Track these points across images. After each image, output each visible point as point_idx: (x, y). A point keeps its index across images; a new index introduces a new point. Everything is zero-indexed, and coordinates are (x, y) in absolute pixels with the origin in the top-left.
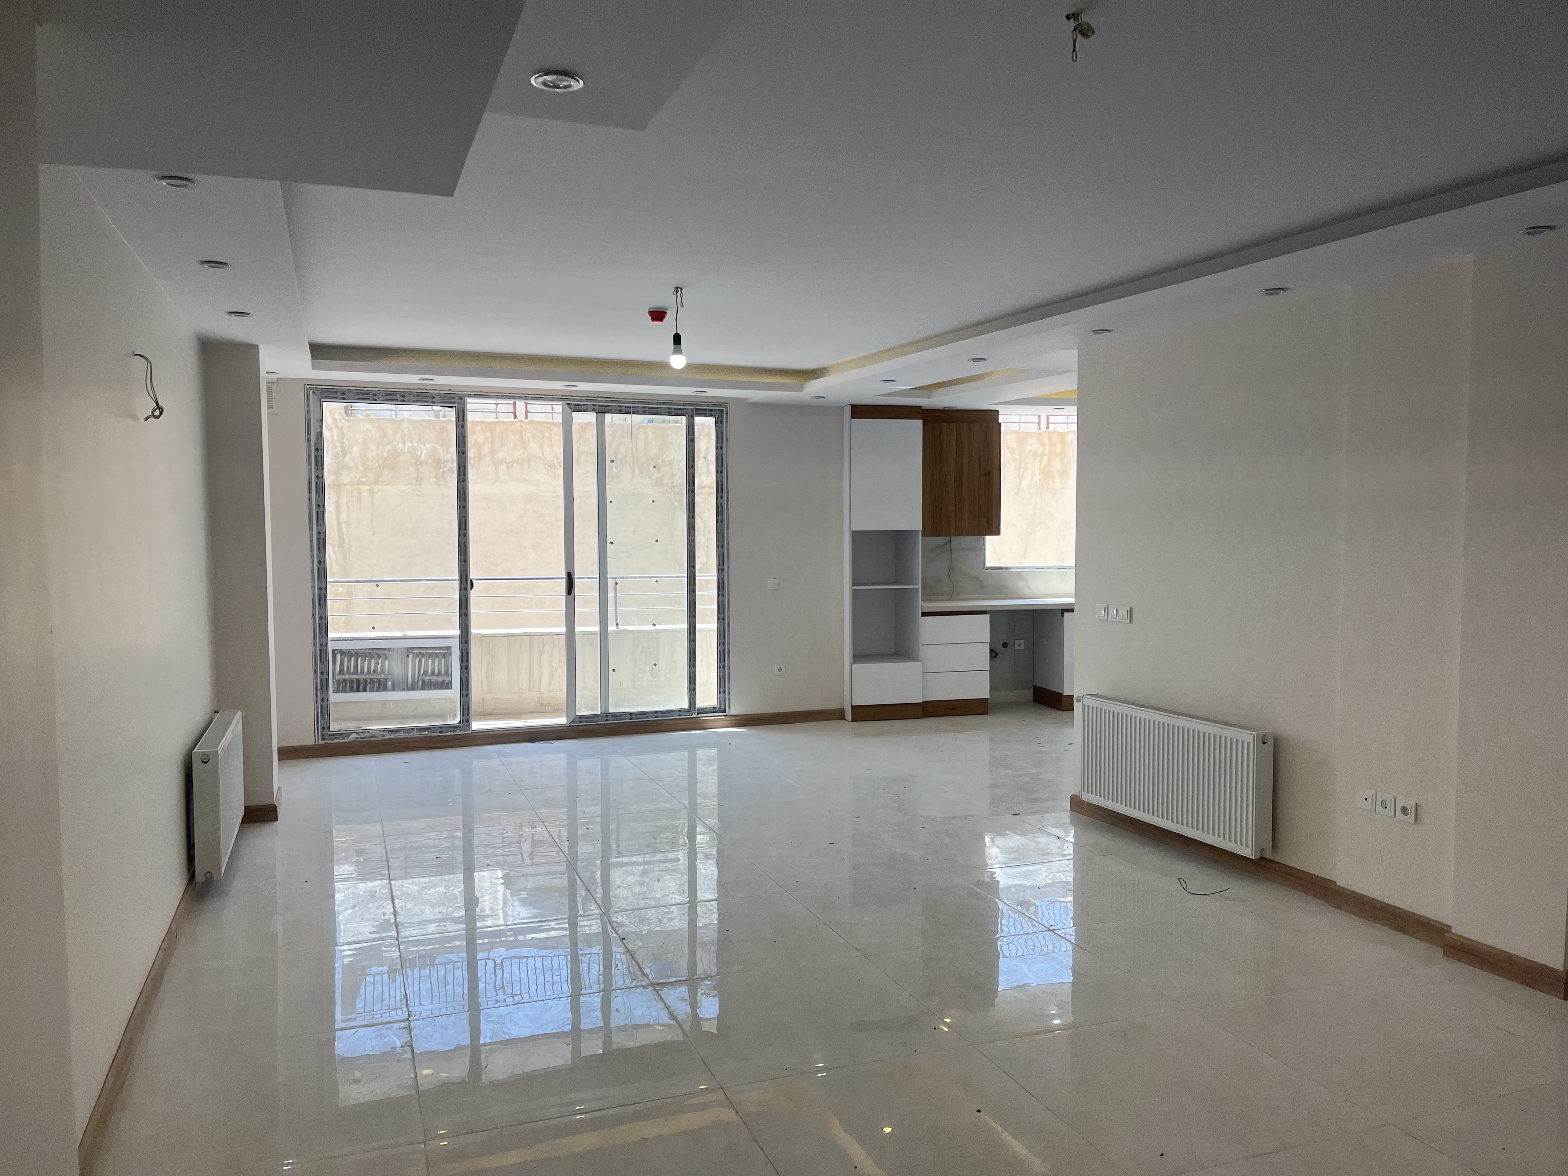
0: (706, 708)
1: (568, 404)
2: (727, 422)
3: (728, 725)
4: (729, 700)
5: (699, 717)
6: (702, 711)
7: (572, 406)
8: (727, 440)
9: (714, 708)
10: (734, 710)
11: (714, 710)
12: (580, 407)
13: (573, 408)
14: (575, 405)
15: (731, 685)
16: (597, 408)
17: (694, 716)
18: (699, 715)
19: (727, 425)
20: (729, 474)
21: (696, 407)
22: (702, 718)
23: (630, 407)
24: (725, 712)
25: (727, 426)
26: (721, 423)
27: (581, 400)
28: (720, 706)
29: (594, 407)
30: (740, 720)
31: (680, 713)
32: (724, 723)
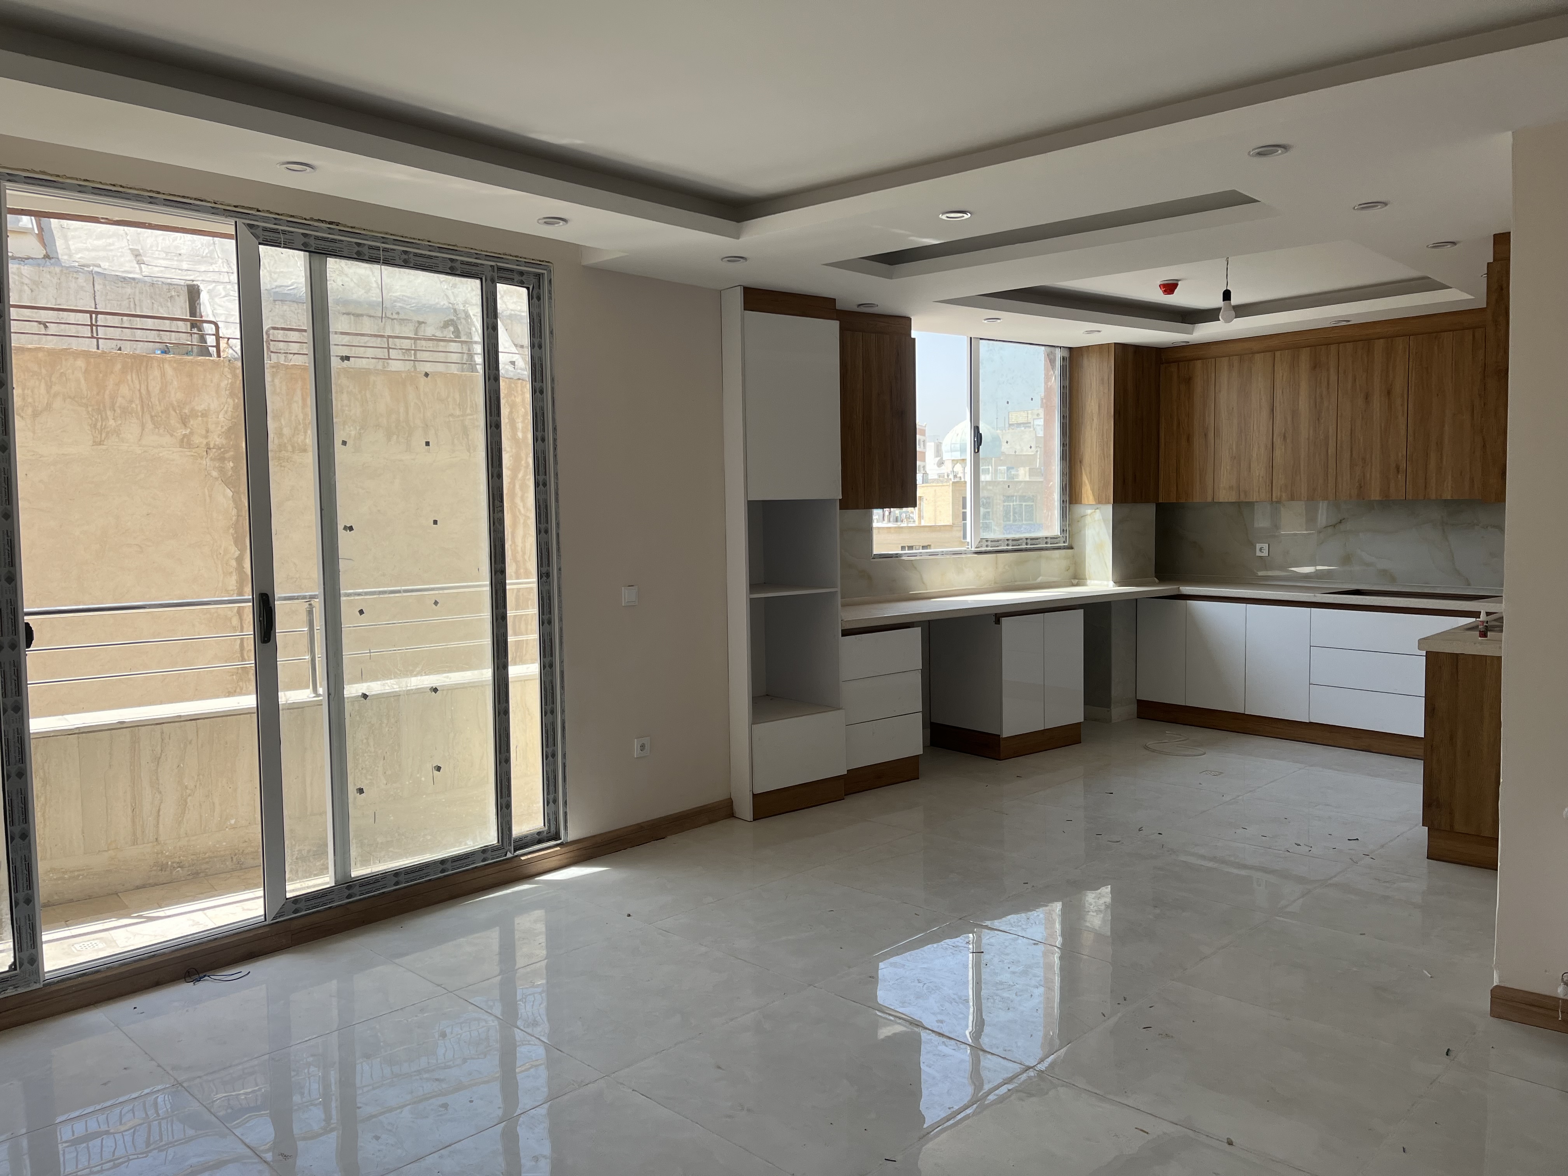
0: (526, 837)
1: (250, 226)
2: (550, 298)
3: (565, 861)
4: (565, 814)
5: (516, 856)
6: (524, 843)
7: (259, 232)
8: (551, 333)
9: (539, 833)
10: (573, 832)
11: (539, 838)
12: (276, 235)
13: (262, 237)
14: (265, 229)
15: (567, 786)
16: (312, 242)
17: (509, 855)
18: (518, 853)
19: (550, 303)
20: (556, 396)
21: (498, 264)
22: (523, 858)
23: (378, 248)
24: (557, 837)
25: (550, 307)
26: (539, 298)
27: (277, 221)
28: (549, 827)
29: (306, 240)
30: (585, 848)
31: (485, 856)
32: (560, 860)
